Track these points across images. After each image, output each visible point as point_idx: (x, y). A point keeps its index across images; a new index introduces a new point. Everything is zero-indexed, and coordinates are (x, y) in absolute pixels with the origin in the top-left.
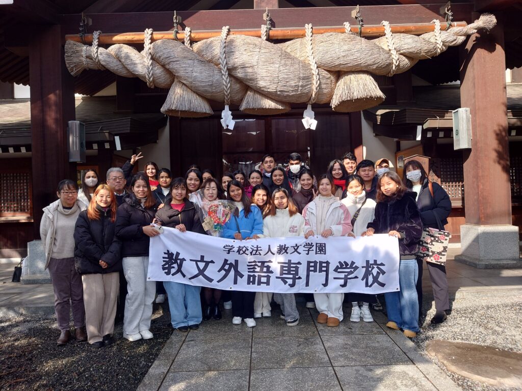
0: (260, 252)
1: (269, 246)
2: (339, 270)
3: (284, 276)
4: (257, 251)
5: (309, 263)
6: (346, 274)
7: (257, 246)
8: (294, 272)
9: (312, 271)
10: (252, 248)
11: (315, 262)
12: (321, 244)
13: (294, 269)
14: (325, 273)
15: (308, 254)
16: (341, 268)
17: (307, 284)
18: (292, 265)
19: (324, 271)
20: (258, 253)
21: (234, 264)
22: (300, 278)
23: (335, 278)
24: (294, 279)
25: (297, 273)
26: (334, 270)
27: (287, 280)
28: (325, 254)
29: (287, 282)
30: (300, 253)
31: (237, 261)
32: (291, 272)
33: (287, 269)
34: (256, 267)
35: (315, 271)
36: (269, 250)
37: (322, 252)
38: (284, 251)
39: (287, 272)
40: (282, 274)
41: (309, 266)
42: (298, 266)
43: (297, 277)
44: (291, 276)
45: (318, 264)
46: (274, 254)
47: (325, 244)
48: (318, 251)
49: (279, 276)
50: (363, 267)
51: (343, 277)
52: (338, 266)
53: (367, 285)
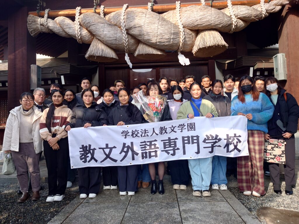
0: (147, 133)
1: (153, 129)
2: (207, 141)
3: (167, 149)
4: (145, 133)
5: (183, 138)
7: (145, 129)
9: (186, 143)
10: (141, 132)
11: (188, 137)
12: (191, 123)
13: (173, 143)
14: (196, 144)
15: (182, 131)
17: (184, 153)
18: (171, 141)
19: (195, 143)
20: (146, 135)
21: (130, 146)
22: (178, 149)
23: (204, 148)
24: (174, 150)
25: (175, 146)
26: (203, 142)
27: (169, 151)
28: (195, 130)
29: (169, 153)
30: (176, 132)
32: (172, 146)
33: (168, 144)
34: (146, 146)
35: (189, 143)
36: (154, 131)
37: (192, 129)
38: (164, 131)
39: (168, 146)
40: (165, 147)
41: (183, 140)
42: (175, 140)
43: (176, 148)
44: (172, 148)
45: (190, 138)
46: (157, 135)
47: (194, 123)
48: (189, 128)
49: (163, 149)
50: (225, 139)
51: (211, 146)
52: (205, 139)
53: (228, 151)
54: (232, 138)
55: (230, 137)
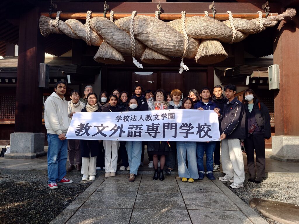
0: (136, 119)
1: (141, 116)
2: (182, 128)
3: (150, 131)
4: (134, 119)
5: (164, 124)
6: (187, 130)
7: (135, 116)
8: (156, 129)
9: (166, 128)
10: (131, 117)
11: (168, 124)
12: (171, 114)
13: (156, 127)
14: (174, 130)
15: (164, 119)
16: (184, 127)
17: (164, 136)
18: (154, 126)
19: (174, 128)
20: (135, 120)
21: (120, 127)
22: (159, 133)
23: (180, 133)
24: (156, 133)
25: (157, 129)
26: (180, 128)
27: (151, 134)
28: (174, 119)
29: (151, 135)
30: (159, 120)
31: (122, 125)
32: (154, 129)
33: (151, 127)
34: (133, 128)
35: (168, 128)
36: (141, 118)
37: (172, 118)
38: (149, 118)
39: (151, 129)
40: (148, 130)
41: (164, 126)
42: (158, 125)
43: (157, 132)
44: (154, 131)
45: (170, 125)
46: (144, 120)
47: (174, 114)
48: (170, 117)
49: (147, 132)
50: (197, 127)
51: (185, 132)
52: (181, 126)
53: (200, 137)
54: (203, 127)
55: (202, 126)
